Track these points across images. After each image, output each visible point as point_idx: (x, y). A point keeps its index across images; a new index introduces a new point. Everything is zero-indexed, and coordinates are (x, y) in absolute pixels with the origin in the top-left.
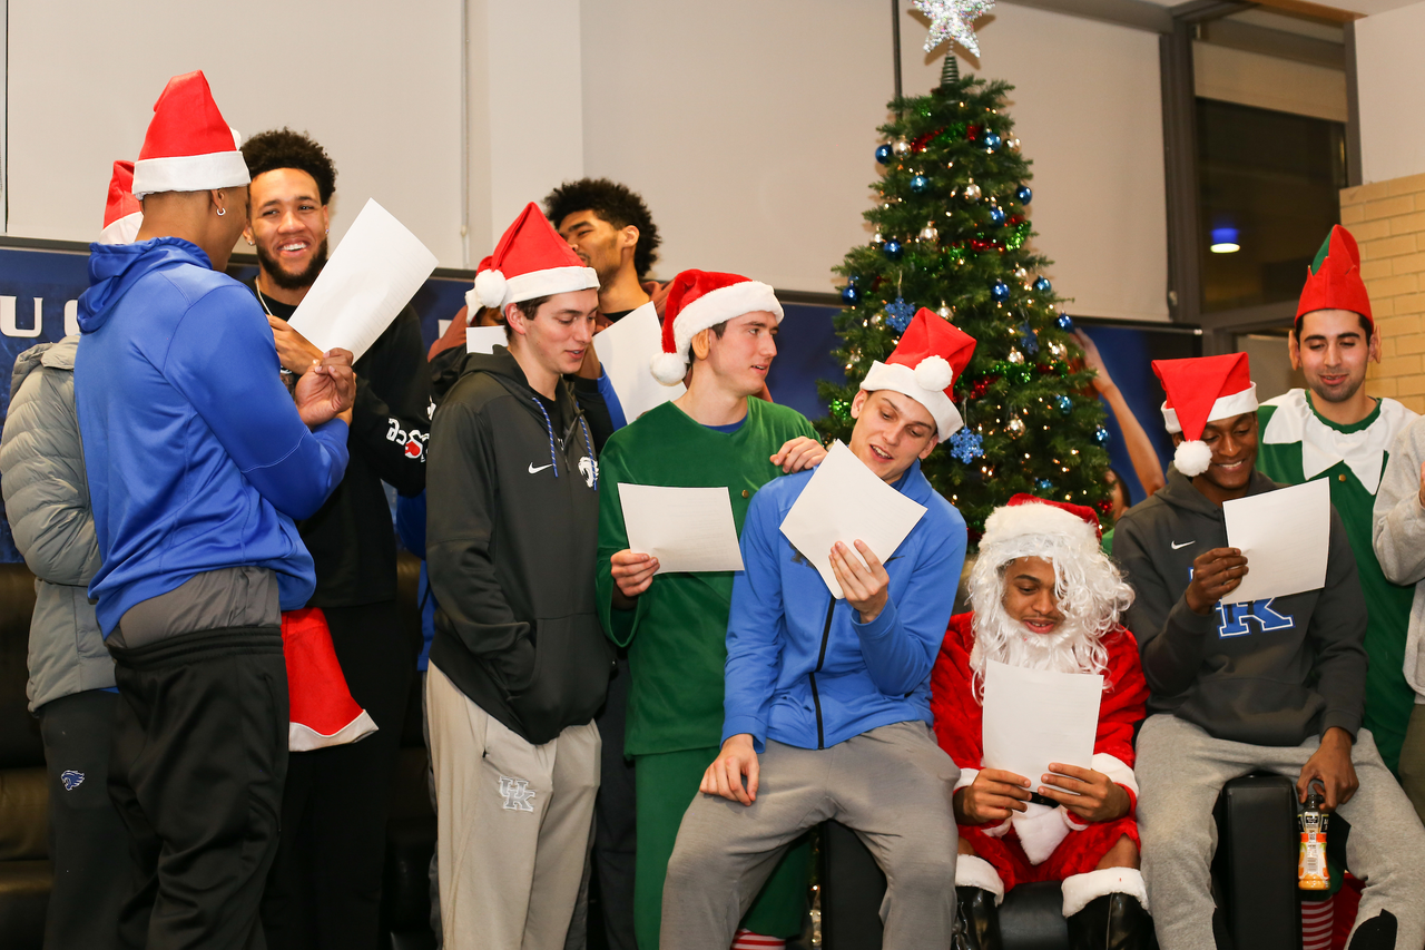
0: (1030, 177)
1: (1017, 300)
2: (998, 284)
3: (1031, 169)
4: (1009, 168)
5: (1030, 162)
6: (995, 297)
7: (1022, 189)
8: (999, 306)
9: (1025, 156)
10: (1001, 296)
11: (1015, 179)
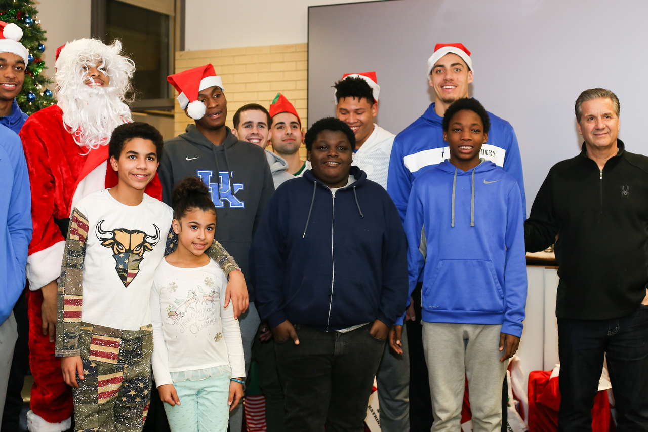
0: (45, 40)
1: (38, 101)
2: (30, 93)
3: (45, 36)
4: (35, 34)
5: (45, 32)
6: (29, 100)
7: (40, 45)
8: (31, 104)
9: (43, 29)
10: (32, 99)
11: (38, 40)
